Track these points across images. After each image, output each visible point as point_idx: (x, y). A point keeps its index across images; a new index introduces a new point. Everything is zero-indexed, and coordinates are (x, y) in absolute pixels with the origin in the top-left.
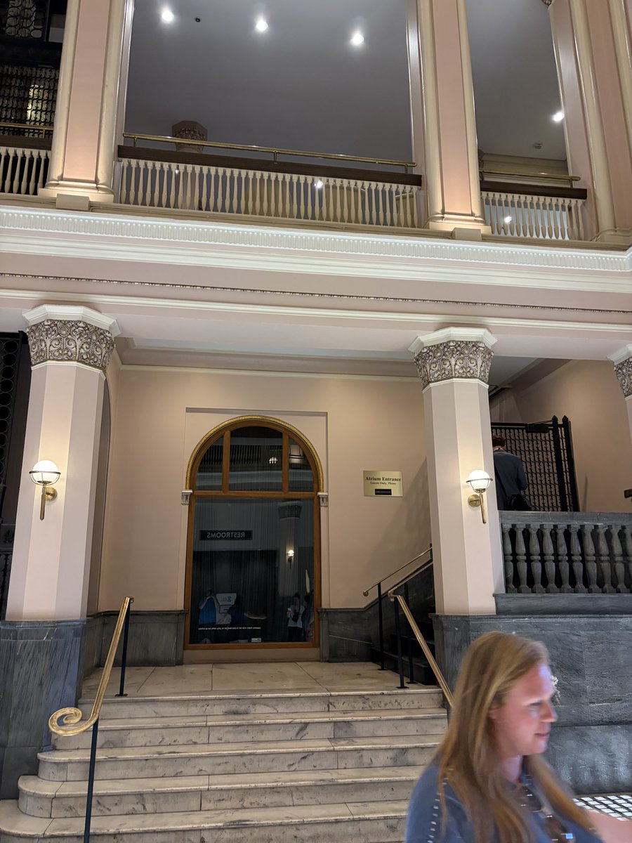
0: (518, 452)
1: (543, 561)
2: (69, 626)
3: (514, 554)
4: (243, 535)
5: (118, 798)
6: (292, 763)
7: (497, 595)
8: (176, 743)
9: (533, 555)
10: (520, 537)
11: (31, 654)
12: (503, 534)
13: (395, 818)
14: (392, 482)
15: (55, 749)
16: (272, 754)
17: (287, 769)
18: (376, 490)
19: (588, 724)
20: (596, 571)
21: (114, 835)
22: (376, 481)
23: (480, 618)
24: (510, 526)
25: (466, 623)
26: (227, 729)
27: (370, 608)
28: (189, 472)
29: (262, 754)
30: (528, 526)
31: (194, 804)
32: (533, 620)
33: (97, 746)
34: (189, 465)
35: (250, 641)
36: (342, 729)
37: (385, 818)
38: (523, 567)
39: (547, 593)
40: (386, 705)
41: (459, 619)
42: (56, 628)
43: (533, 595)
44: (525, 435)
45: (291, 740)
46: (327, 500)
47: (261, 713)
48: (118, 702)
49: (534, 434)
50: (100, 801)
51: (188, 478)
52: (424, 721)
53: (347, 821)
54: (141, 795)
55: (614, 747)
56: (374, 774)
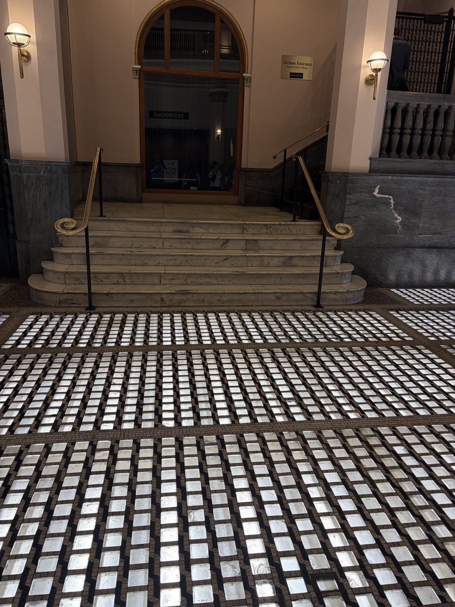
0: (413, 42)
1: (412, 135)
2: (58, 165)
3: (392, 128)
4: (182, 116)
5: (107, 275)
6: (218, 262)
7: (372, 158)
8: (142, 247)
9: (406, 129)
10: (399, 114)
11: (34, 184)
12: (387, 111)
13: (281, 293)
14: (304, 66)
15: (62, 246)
16: (205, 256)
17: (214, 265)
18: (291, 73)
19: (415, 248)
20: (450, 144)
21: (107, 294)
22: (292, 65)
23: (357, 174)
24: (393, 104)
25: (346, 177)
26: (175, 240)
27: (276, 169)
28: (137, 49)
29: (199, 256)
30: (408, 105)
31: (156, 280)
32: (395, 178)
33: (90, 246)
34: (136, 41)
35: (189, 189)
36: (251, 244)
37: (274, 293)
38: (396, 138)
39: (409, 158)
40: (282, 231)
41: (341, 174)
42: (49, 166)
43: (399, 159)
44: (423, 25)
45: (217, 249)
46: (250, 81)
47: (198, 232)
48: (100, 220)
49: (430, 25)
50: (96, 276)
51: (136, 54)
52: (305, 241)
53: (251, 293)
54: (122, 273)
55: (428, 262)
56: (270, 270)
